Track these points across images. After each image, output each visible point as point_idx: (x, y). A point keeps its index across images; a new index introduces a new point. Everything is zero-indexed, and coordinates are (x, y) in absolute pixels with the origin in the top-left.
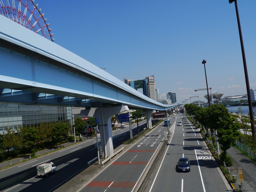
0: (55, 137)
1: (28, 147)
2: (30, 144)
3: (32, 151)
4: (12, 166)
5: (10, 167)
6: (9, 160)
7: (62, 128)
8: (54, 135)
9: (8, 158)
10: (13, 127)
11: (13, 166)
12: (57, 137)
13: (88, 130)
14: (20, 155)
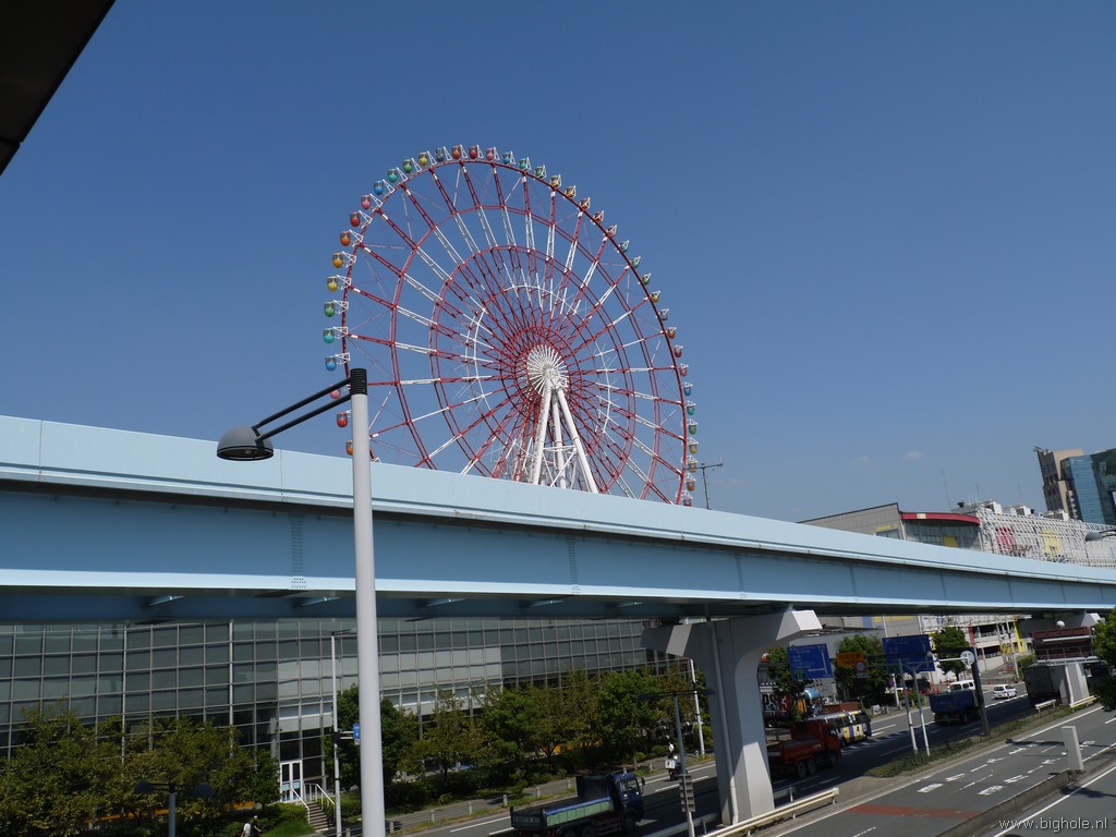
0: (609, 729)
1: (499, 760)
2: (504, 752)
3: (513, 779)
4: (436, 827)
5: (428, 829)
6: (443, 804)
7: (632, 693)
8: (606, 722)
9: (441, 798)
10: (401, 694)
11: (439, 827)
12: (615, 730)
13: (781, 706)
14: (486, 791)
